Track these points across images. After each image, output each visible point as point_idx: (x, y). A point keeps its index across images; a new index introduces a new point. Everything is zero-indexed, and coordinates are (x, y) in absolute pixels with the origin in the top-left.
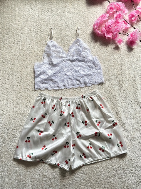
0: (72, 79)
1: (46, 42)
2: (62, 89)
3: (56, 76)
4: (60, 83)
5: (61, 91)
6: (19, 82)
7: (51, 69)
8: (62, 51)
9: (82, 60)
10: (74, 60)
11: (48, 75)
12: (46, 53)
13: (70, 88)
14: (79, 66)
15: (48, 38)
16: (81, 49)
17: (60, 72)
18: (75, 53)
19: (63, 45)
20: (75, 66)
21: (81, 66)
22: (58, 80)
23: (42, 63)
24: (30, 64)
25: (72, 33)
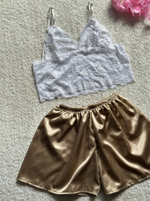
0: (88, 81)
1: (46, 29)
2: (76, 96)
3: (66, 79)
4: (73, 87)
5: (74, 99)
6: (14, 91)
7: (58, 68)
8: (70, 40)
9: (100, 52)
10: (88, 53)
11: (54, 78)
12: (47, 46)
13: (87, 93)
14: (97, 60)
15: (47, 22)
16: (98, 35)
17: (71, 72)
18: (89, 41)
19: (71, 31)
20: (90, 61)
21: (100, 60)
22: (69, 84)
23: (43, 61)
24: (26, 64)
25: (82, 11)
